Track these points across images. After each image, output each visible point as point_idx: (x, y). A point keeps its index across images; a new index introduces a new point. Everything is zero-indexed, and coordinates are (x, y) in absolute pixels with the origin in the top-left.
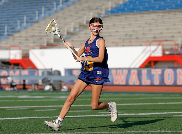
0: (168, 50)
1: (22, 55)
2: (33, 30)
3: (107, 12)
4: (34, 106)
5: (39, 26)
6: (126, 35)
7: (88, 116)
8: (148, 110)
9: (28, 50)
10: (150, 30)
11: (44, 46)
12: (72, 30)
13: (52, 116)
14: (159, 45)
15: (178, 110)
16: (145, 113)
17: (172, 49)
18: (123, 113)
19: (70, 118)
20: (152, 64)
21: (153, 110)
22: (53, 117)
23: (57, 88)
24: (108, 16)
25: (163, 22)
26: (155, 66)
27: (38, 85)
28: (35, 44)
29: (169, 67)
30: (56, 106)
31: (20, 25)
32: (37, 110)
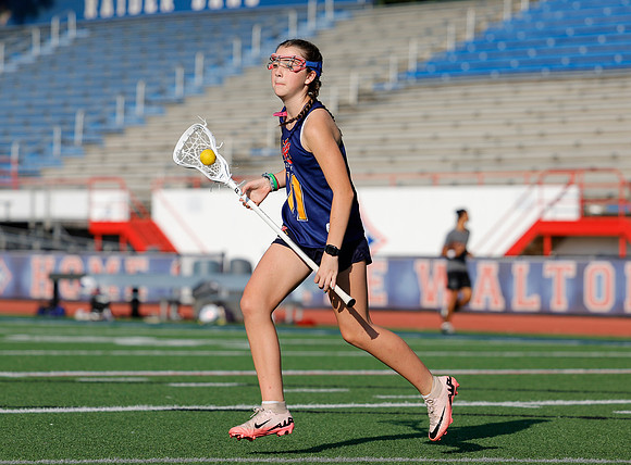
0: (597, 201)
1: (131, 207)
2: (167, 127)
3: (405, 76)
4: (167, 370)
6: (465, 150)
8: (533, 390)
9: (149, 193)
10: (542, 135)
11: (200, 179)
13: (224, 405)
14: (569, 184)
17: (609, 198)
20: (547, 244)
21: (549, 391)
24: (407, 89)
25: (585, 110)
26: (554, 252)
27: (178, 303)
28: (172, 174)
30: (236, 373)
31: (126, 112)
32: (177, 385)
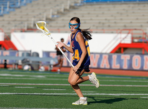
0: (136, 38)
1: (4, 37)
2: (15, 15)
3: (83, 2)
4: (14, 83)
5: (21, 12)
6: (100, 23)
7: (63, 94)
8: (117, 91)
9: (10, 33)
10: (121, 19)
11: (24, 29)
12: (50, 16)
13: (30, 93)
14: (129, 33)
15: (144, 92)
16: (115, 94)
17: (140, 37)
18: (95, 93)
19: (47, 95)
20: (122, 50)
21: (122, 91)
22: (32, 94)
23: (35, 68)
24: (84, 5)
25: (133, 13)
26: (124, 52)
28: (16, 28)
29: (137, 54)
30: (34, 84)
31: (4, 10)
32: (17, 87)
